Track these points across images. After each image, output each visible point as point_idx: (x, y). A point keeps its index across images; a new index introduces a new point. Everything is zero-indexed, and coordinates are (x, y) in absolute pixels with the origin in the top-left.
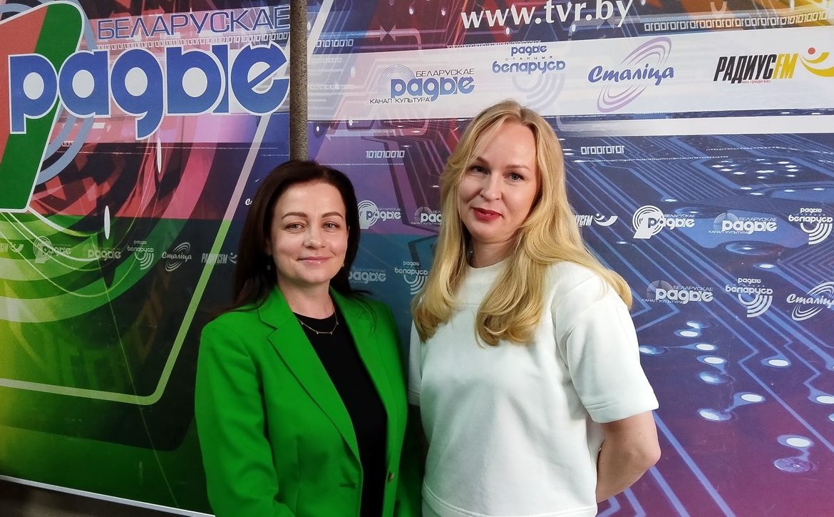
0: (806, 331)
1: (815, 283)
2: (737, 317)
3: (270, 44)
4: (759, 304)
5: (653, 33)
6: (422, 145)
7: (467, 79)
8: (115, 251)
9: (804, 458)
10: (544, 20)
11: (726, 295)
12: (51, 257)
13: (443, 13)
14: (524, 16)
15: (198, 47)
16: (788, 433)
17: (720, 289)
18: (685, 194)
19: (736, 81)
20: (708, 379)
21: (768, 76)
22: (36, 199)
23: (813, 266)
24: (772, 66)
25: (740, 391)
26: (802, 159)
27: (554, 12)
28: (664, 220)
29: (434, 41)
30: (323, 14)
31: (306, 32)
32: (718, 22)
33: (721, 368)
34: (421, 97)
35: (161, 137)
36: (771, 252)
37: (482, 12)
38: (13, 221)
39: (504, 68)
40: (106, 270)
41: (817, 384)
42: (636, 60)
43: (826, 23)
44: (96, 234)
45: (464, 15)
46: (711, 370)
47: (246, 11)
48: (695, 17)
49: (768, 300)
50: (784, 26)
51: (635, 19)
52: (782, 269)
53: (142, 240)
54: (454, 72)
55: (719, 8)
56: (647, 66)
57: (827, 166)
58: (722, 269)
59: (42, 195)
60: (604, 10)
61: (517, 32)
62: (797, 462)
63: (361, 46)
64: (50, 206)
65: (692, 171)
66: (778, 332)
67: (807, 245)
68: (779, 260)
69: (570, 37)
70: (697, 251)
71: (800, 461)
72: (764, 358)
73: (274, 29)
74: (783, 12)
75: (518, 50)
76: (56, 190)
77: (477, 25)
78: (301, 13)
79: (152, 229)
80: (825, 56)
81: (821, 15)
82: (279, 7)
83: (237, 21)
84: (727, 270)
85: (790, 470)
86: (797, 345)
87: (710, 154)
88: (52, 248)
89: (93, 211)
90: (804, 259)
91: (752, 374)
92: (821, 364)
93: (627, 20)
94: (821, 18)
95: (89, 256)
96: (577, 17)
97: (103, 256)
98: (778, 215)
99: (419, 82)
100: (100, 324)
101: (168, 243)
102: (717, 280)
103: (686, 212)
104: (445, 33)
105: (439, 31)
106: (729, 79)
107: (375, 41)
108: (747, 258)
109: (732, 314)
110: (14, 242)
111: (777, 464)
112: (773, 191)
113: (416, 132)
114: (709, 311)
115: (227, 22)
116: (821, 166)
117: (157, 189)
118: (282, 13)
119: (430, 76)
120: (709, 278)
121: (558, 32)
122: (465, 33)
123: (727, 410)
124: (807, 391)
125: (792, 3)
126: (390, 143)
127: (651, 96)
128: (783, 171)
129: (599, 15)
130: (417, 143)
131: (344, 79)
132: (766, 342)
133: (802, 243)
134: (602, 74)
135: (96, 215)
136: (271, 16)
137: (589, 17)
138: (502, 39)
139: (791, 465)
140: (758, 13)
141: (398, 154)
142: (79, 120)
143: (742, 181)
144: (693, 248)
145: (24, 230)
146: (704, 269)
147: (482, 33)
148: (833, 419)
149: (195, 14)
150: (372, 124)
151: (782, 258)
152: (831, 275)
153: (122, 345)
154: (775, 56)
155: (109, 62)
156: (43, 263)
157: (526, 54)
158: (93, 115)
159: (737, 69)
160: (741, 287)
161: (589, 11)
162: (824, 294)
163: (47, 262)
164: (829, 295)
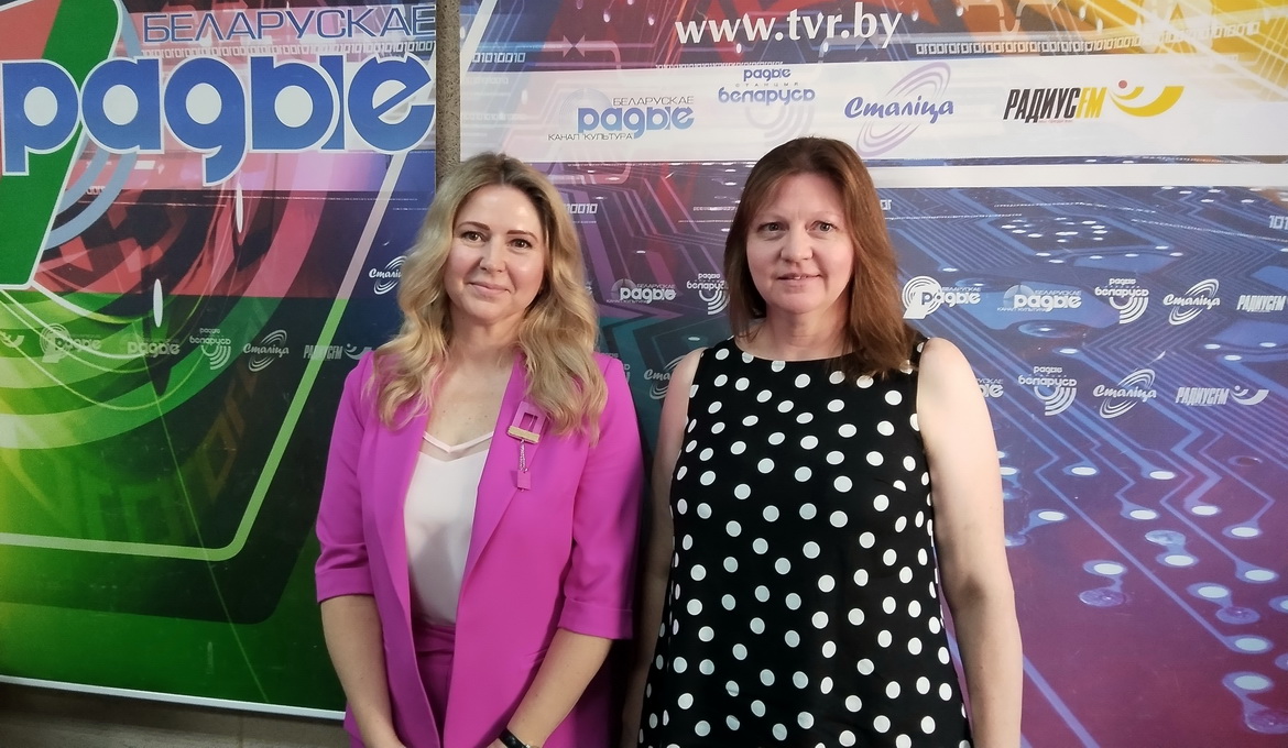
0: (1117, 431)
1: (1127, 371)
2: (1033, 416)
3: (406, 57)
4: (1060, 399)
5: (928, 56)
6: (622, 197)
7: (683, 110)
8: (170, 343)
9: (1116, 588)
11: (1019, 387)
12: (68, 353)
13: (651, 22)
14: (762, 30)
15: (298, 57)
16: (1095, 559)
17: (1011, 381)
18: (970, 263)
19: (1032, 120)
21: (1070, 114)
22: (44, 270)
23: (1125, 350)
24: (1075, 102)
25: (1037, 507)
26: (1113, 218)
27: (800, 25)
28: (942, 294)
29: (637, 58)
30: (483, 17)
31: (459, 41)
32: (1009, 46)
33: (1014, 481)
34: (620, 132)
35: (243, 181)
36: (1075, 334)
37: (704, 23)
38: (7, 301)
39: (734, 96)
40: (157, 371)
41: (1130, 496)
42: (906, 91)
43: (1139, 50)
44: (141, 319)
45: (679, 25)
47: (370, 10)
48: (981, 39)
49: (1070, 393)
50: (1090, 53)
51: (905, 39)
52: (1087, 354)
54: (666, 101)
55: (1010, 28)
56: (920, 98)
57: (1141, 227)
58: (1014, 355)
59: (54, 263)
60: (865, 26)
61: (750, 50)
62: (1108, 593)
63: (534, 62)
64: (67, 279)
65: (977, 233)
66: (1083, 432)
67: (1117, 325)
68: (1084, 344)
69: (821, 59)
70: (985, 334)
71: (1112, 592)
72: (1067, 465)
73: (412, 37)
74: (1088, 35)
75: (753, 74)
76: (77, 257)
77: (697, 39)
78: (446, 14)
79: (228, 310)
80: (1138, 91)
81: (1135, 40)
82: (420, 5)
83: (357, 23)
84: (1021, 357)
85: (1099, 604)
86: (1106, 448)
87: (998, 211)
88: (70, 341)
89: (136, 287)
90: (1114, 341)
91: (1051, 487)
92: (1135, 470)
93: (895, 39)
94: (1134, 44)
95: (130, 350)
96: (830, 33)
97: (151, 351)
98: (1083, 288)
99: (617, 112)
100: (147, 448)
101: (253, 332)
102: (1008, 369)
103: (969, 284)
104: (653, 49)
105: (646, 45)
106: (1023, 118)
107: (557, 56)
108: (1045, 342)
109: (1026, 411)
110: (8, 332)
111: (1083, 598)
112: (1077, 257)
113: (614, 179)
114: (999, 409)
115: (342, 24)
116: (1134, 227)
117: (236, 255)
118: (424, 14)
119: (632, 105)
120: (998, 367)
121: (804, 51)
122: (681, 50)
123: (1021, 533)
124: (1119, 505)
125: (1100, 24)
126: (576, 193)
127: (925, 137)
128: (1088, 232)
130: (614, 194)
131: (512, 106)
132: (1069, 446)
133: (1112, 322)
134: (863, 108)
135: (140, 292)
136: (408, 18)
137: (845, 34)
138: (731, 58)
139: (1101, 597)
140: (1058, 35)
141: (590, 209)
142: (113, 157)
143: (1038, 245)
144: (978, 330)
145: (26, 314)
146: (991, 357)
147: (705, 50)
148: (1151, 537)
149: (296, 11)
150: (551, 168)
151: (1087, 340)
152: (1148, 361)
153: (180, 477)
154: (1078, 90)
155: (161, 74)
156: (57, 361)
157: (764, 79)
158: (137, 149)
159: (1032, 105)
160: (1038, 377)
161: (843, 26)
162: (1138, 385)
163: (61, 360)
164: (1146, 386)
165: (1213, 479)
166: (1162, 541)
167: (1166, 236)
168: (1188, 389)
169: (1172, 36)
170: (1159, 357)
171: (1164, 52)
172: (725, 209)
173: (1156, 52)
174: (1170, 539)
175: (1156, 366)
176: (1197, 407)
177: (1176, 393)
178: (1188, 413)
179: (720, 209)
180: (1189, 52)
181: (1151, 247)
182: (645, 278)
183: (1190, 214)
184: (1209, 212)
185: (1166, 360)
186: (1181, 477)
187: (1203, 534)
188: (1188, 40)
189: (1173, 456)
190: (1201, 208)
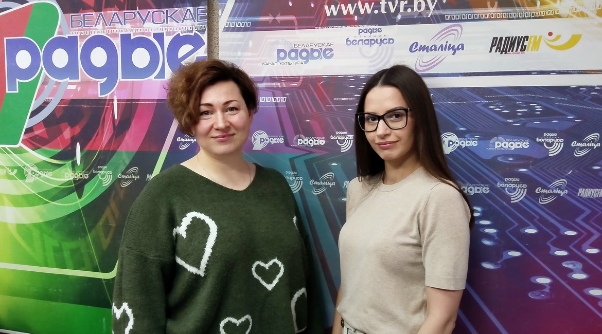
0: (548, 211)
1: (553, 180)
2: (505, 203)
3: (193, 33)
4: (518, 195)
5: (451, 21)
6: (298, 93)
7: (328, 49)
8: (84, 173)
9: (547, 290)
10: (380, 11)
11: (498, 189)
12: (37, 178)
13: (312, 6)
14: (367, 8)
15: (143, 34)
16: (536, 276)
17: (494, 185)
18: (473, 126)
19: (504, 53)
20: (487, 242)
21: (523, 49)
22: (26, 138)
23: (551, 170)
24: (526, 43)
25: (506, 250)
26: (545, 102)
27: (387, 6)
28: (458, 141)
29: (305, 24)
30: (230, 4)
31: (218, 16)
32: (492, 15)
33: (495, 236)
34: (297, 61)
35: (116, 95)
36: (526, 161)
37: (339, 5)
38: (9, 153)
39: (354, 42)
40: (78, 187)
41: (554, 243)
42: (440, 39)
43: (559, 16)
44: (71, 161)
45: (326, 7)
46: (489, 237)
47: (177, 10)
48: (478, 12)
49: (524, 192)
50: (533, 18)
51: (439, 12)
52: (532, 172)
53: (103, 165)
54: (320, 45)
55: (492, 6)
56: (447, 42)
57: (560, 107)
58: (494, 172)
59: (30, 135)
60: (419, 6)
61: (362, 18)
62: (543, 293)
63: (256, 27)
64: (35, 142)
65: (476, 111)
66: (530, 211)
67: (548, 157)
68: (531, 166)
69: (397, 23)
70: (480, 162)
71: (545, 292)
72: (522, 228)
73: (196, 23)
74: (532, 9)
75: (363, 31)
76: (41, 132)
77: (335, 14)
78: (214, 4)
79: (111, 157)
80: (559, 37)
81: (556, 11)
82: (200, 7)
83: (171, 17)
84: (499, 173)
85: (538, 298)
86: (543, 220)
87: (487, 99)
88: (38, 172)
89: (68, 147)
90: (546, 165)
91: (514, 239)
92: (557, 231)
93: (434, 12)
94: (556, 13)
95: (66, 177)
96: (402, 10)
97: (76, 177)
98: (529, 138)
99: (296, 51)
100: (74, 224)
101: (123, 168)
102: (492, 180)
103: (472, 136)
104: (313, 19)
105: (310, 17)
106: (499, 52)
107: (266, 23)
108: (511, 165)
109: (501, 201)
110: (10, 168)
111: (530, 295)
112: (527, 122)
113: (294, 84)
114: (487, 199)
115: (163, 17)
116: (556, 107)
117: (114, 130)
118: (202, 11)
119: (303, 48)
120: (487, 178)
121: (389, 19)
122: (327, 19)
123: (499, 262)
124: (549, 248)
125: (538, 3)
126: (276, 92)
127: (449, 62)
128: (533, 110)
129: (416, 9)
130: (295, 92)
131: (245, 49)
132: (523, 218)
133: (546, 155)
134: (418, 47)
135: (70, 149)
136: (195, 14)
137: (409, 10)
138: (352, 23)
139: (539, 295)
140: (517, 9)
141: (282, 99)
142: (58, 83)
143: (507, 116)
144: (477, 159)
145: (18, 159)
146: (484, 173)
147: (339, 19)
148: (565, 265)
149: (141, 11)
150: (263, 79)
151: (533, 164)
152: (563, 175)
153: (89, 237)
154: (527, 37)
155: (79, 43)
156: (32, 182)
157: (368, 33)
158: (68, 80)
159: (504, 45)
160: (507, 183)
161: (409, 6)
162: (558, 187)
163: (34, 181)
164: (562, 188)
165: (597, 235)
166: (571, 266)
167: (572, 111)
168: (584, 189)
169: (576, 9)
170: (569, 173)
171: (571, 17)
172: (350, 99)
173: (567, 17)
174: (574, 265)
175: (567, 178)
176: (589, 198)
177: (578, 192)
178: (583, 201)
179: (347, 99)
180: (585, 17)
181: (564, 117)
182: (310, 134)
183: (585, 100)
184: (595, 99)
185: (572, 175)
186: (580, 234)
187: (591, 263)
188: (585, 11)
189: (577, 223)
190: (590, 97)
